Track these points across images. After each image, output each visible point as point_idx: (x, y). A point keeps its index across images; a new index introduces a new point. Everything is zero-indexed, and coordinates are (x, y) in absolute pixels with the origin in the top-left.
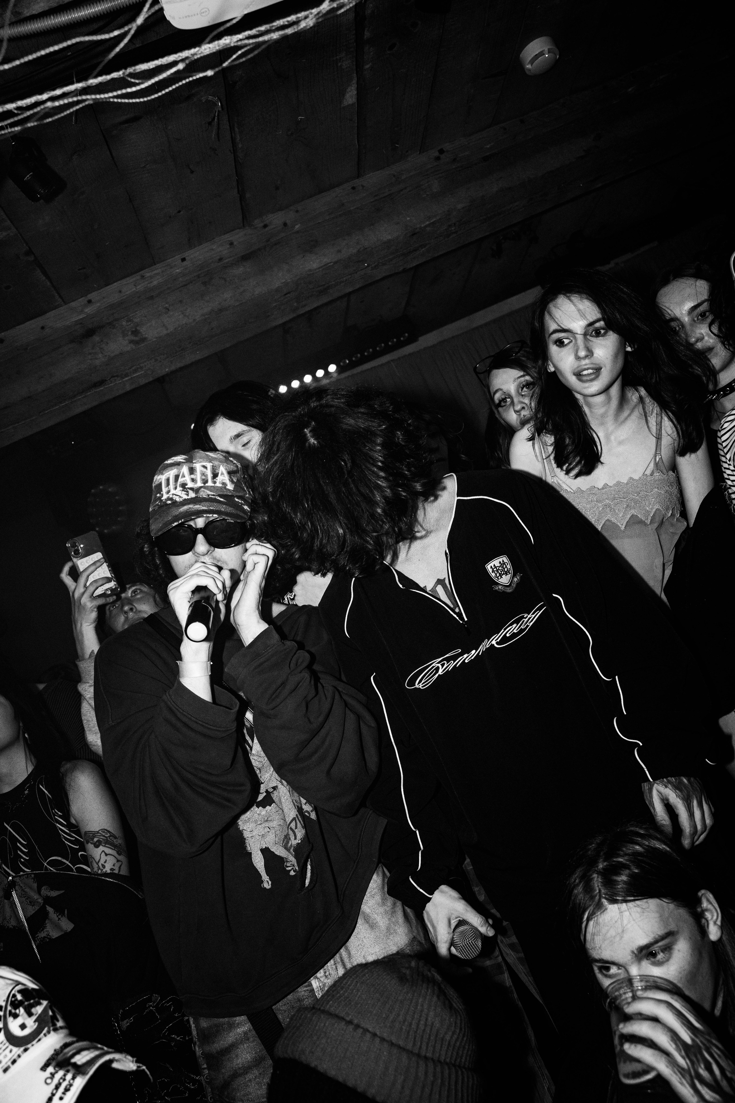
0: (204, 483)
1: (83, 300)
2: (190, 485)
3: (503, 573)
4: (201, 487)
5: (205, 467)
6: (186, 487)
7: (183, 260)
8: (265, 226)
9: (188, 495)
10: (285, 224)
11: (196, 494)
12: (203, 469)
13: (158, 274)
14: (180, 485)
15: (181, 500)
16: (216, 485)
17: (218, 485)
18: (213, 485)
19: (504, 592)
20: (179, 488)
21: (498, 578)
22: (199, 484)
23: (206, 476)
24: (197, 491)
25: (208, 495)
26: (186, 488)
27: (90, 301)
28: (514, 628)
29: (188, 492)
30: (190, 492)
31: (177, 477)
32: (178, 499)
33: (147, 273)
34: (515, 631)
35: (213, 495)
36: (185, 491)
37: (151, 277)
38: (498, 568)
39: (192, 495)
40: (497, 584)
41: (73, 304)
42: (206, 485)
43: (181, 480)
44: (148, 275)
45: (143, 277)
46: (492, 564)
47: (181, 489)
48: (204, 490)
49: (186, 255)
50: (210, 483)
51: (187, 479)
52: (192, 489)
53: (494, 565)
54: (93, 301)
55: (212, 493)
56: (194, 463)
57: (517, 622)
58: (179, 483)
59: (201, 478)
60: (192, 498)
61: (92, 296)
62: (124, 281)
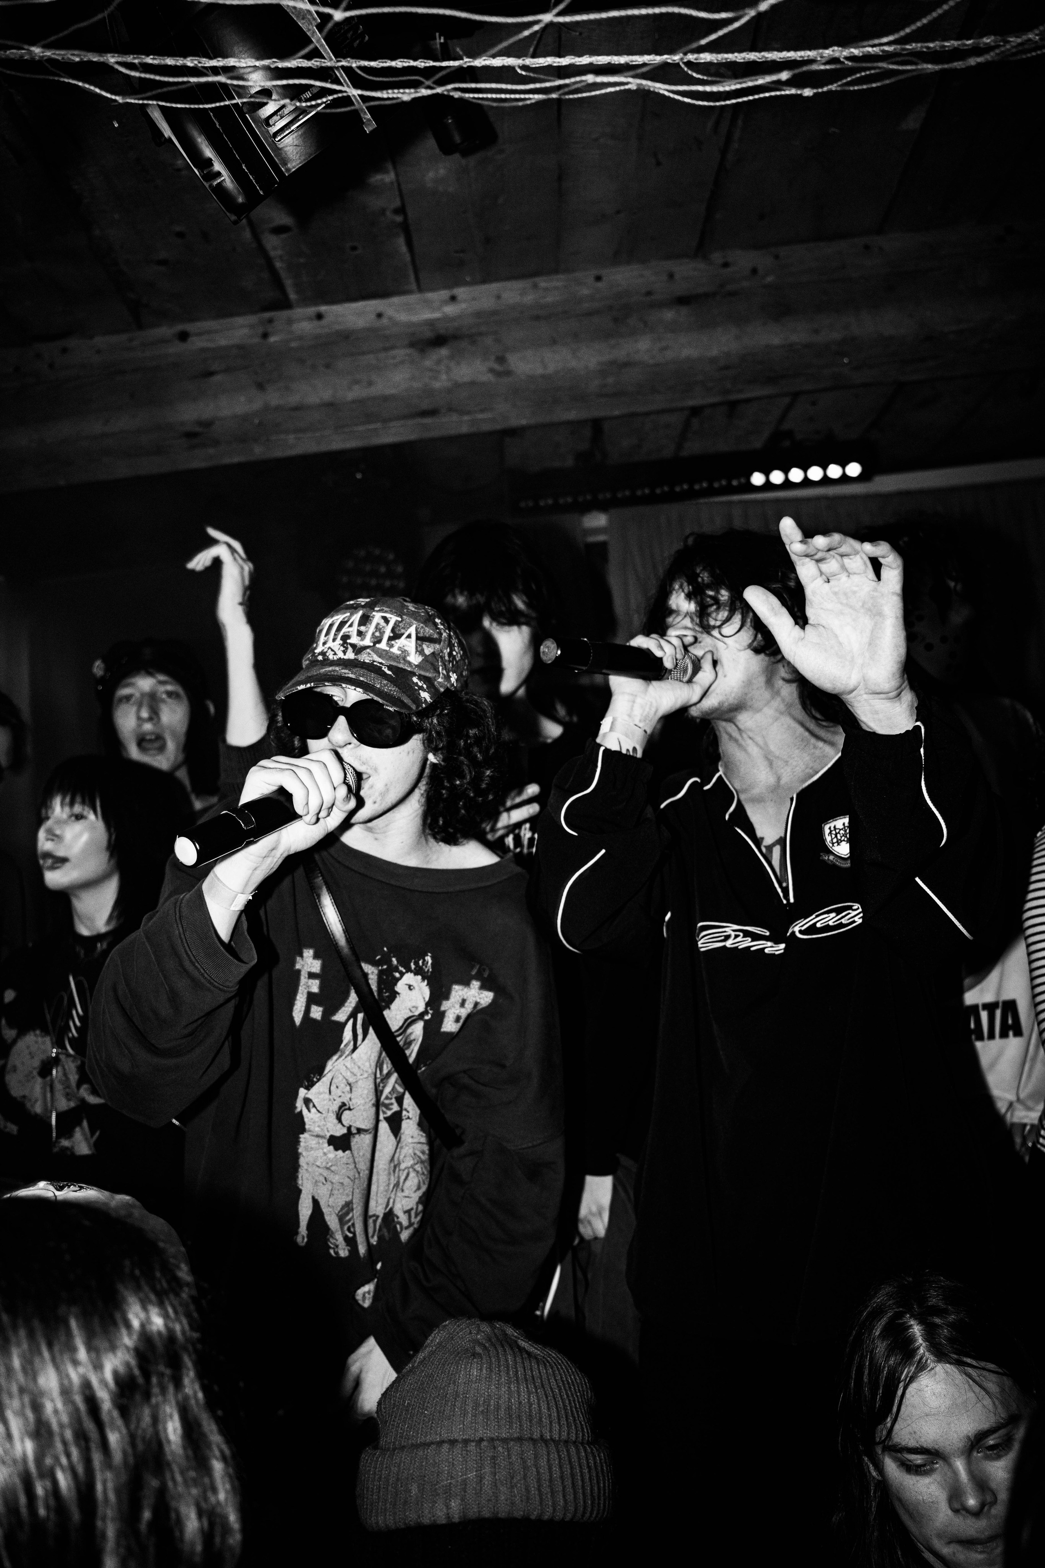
0: (375, 643)
1: (444, 294)
2: (354, 640)
3: (843, 838)
4: (366, 648)
5: (386, 620)
6: (348, 641)
7: (598, 278)
8: (726, 265)
9: (345, 652)
10: (754, 271)
11: (355, 655)
12: (382, 622)
13: (556, 288)
14: (342, 636)
15: (335, 659)
16: (391, 650)
17: (395, 650)
18: (388, 649)
19: (834, 866)
20: (339, 641)
21: (833, 844)
22: (367, 642)
23: (382, 633)
24: (358, 650)
25: (374, 661)
26: (347, 643)
27: (453, 298)
28: (831, 919)
29: (347, 648)
30: (350, 649)
31: (342, 624)
32: (331, 656)
33: (543, 282)
34: (831, 923)
35: (381, 663)
36: (344, 647)
37: (546, 289)
38: (837, 831)
39: (350, 655)
40: (829, 852)
41: (430, 295)
42: (377, 646)
43: (345, 629)
44: (543, 284)
45: (535, 286)
46: (832, 825)
47: (341, 642)
48: (371, 652)
49: (604, 272)
50: (383, 645)
51: (353, 631)
52: (354, 646)
53: (835, 827)
54: (459, 298)
55: (380, 660)
56: (374, 611)
57: (838, 911)
58: (341, 634)
59: (373, 634)
60: (349, 660)
61: (460, 292)
62: (509, 284)
